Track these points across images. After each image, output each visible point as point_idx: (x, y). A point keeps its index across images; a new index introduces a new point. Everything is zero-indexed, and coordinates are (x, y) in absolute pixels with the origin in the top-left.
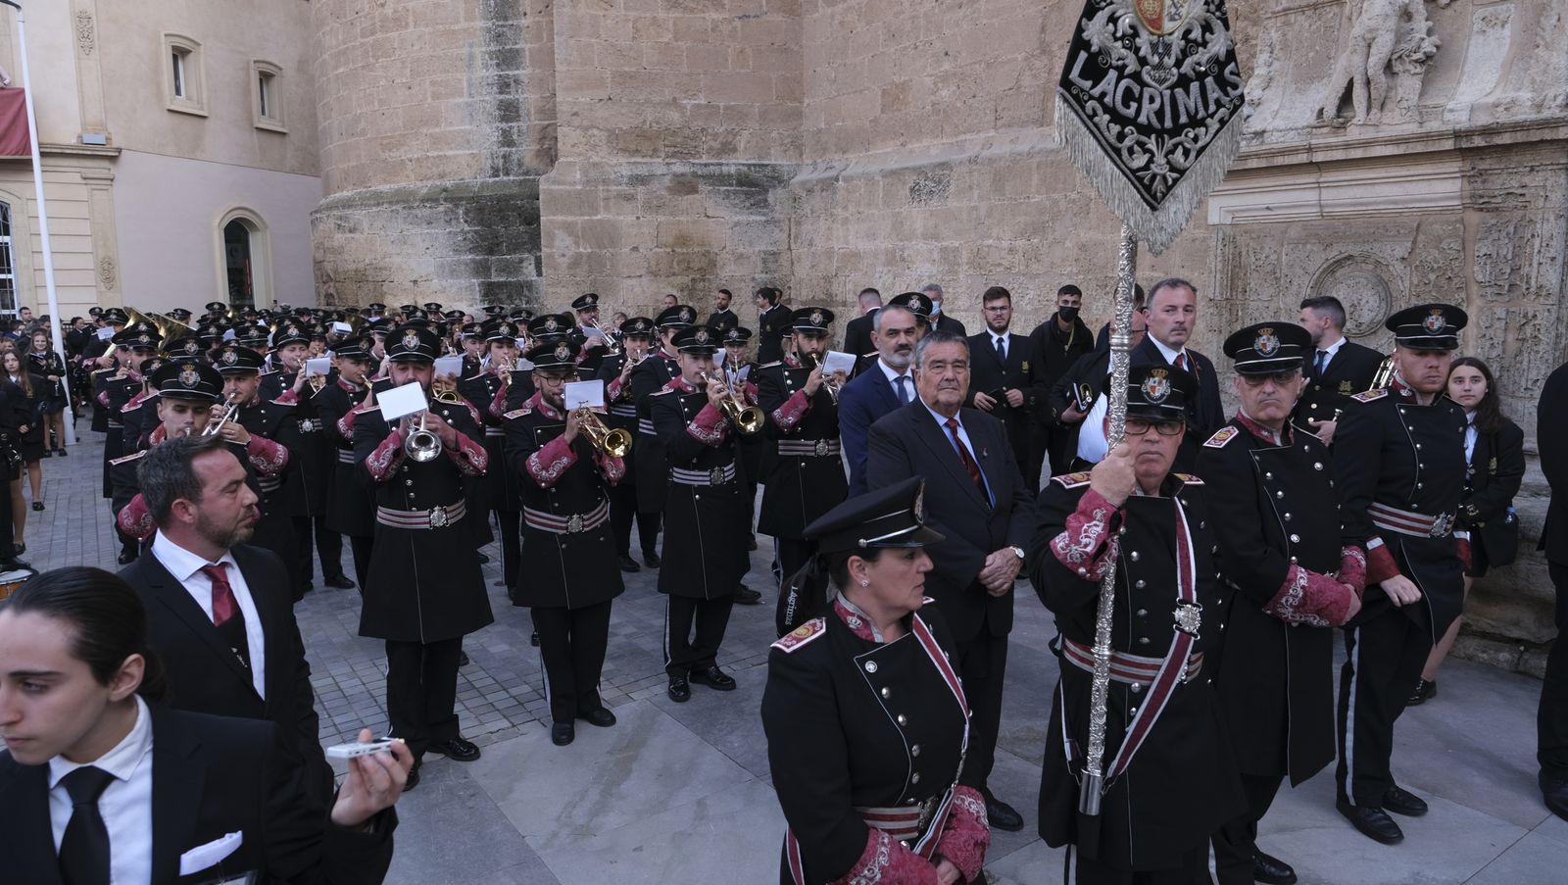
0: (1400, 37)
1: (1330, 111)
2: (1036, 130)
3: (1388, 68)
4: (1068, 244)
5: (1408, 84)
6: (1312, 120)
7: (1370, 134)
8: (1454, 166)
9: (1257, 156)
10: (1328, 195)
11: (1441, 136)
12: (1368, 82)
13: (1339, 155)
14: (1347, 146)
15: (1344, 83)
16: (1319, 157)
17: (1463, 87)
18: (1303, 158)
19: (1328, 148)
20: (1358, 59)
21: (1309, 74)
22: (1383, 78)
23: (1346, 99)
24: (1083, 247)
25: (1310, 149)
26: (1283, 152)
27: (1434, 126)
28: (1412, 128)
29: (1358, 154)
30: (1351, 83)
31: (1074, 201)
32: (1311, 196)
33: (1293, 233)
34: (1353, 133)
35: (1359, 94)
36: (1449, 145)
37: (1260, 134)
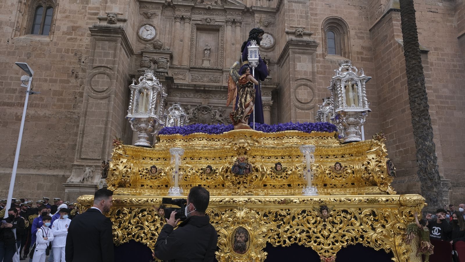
0: (89, 174)
1: (82, 181)
2: (10, 169)
3: (88, 177)
4: (17, 191)
5: (90, 179)
6: (79, 181)
7: (86, 184)
8: (94, 188)
9: (73, 185)
10: (81, 190)
11: (93, 185)
12: (86, 178)
13: (83, 186)
14: (84, 185)
15: (83, 178)
16: (80, 186)
17: (95, 180)
18: (78, 186)
19: (81, 185)
20: (85, 176)
21: (78, 176)
22: (88, 178)
23: (84, 179)
24: (21, 192)
25: (79, 185)
26: (76, 185)
27: (92, 184)
28: (90, 184)
29: (85, 186)
30: (84, 178)
31: (19, 184)
32: (79, 190)
33: (76, 194)
34: (84, 184)
35: (85, 179)
36: (94, 186)
37: (73, 182)
